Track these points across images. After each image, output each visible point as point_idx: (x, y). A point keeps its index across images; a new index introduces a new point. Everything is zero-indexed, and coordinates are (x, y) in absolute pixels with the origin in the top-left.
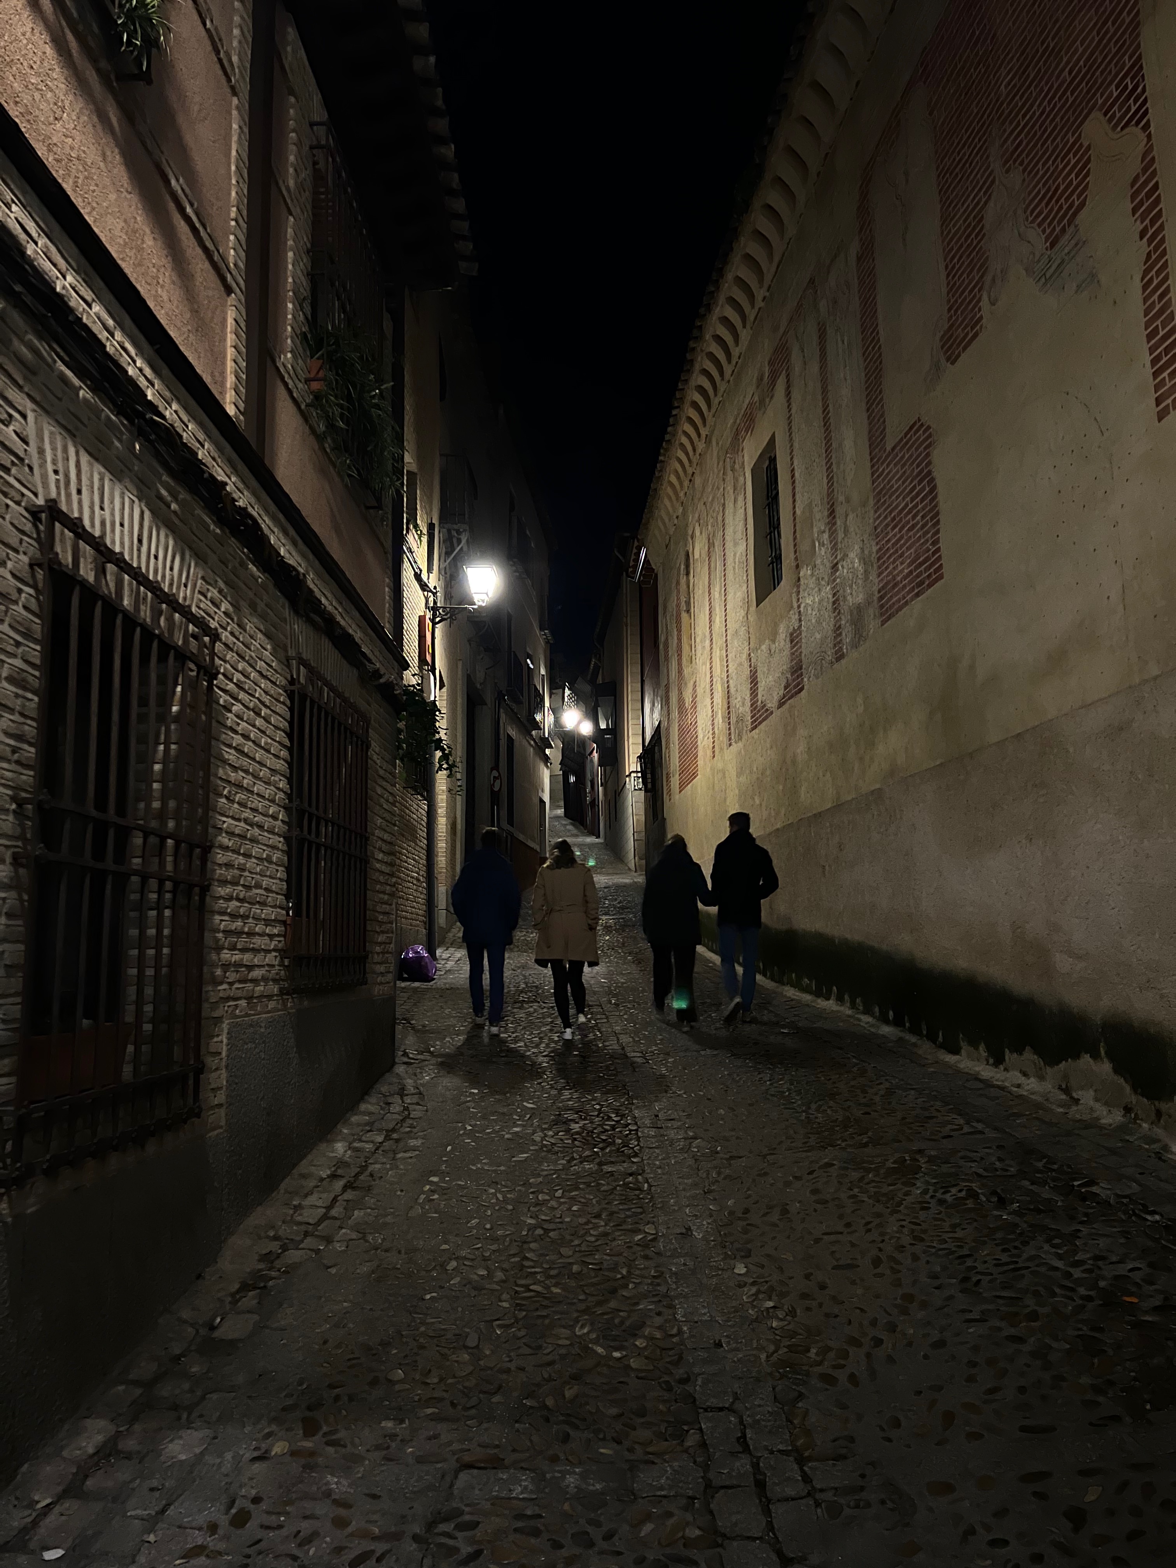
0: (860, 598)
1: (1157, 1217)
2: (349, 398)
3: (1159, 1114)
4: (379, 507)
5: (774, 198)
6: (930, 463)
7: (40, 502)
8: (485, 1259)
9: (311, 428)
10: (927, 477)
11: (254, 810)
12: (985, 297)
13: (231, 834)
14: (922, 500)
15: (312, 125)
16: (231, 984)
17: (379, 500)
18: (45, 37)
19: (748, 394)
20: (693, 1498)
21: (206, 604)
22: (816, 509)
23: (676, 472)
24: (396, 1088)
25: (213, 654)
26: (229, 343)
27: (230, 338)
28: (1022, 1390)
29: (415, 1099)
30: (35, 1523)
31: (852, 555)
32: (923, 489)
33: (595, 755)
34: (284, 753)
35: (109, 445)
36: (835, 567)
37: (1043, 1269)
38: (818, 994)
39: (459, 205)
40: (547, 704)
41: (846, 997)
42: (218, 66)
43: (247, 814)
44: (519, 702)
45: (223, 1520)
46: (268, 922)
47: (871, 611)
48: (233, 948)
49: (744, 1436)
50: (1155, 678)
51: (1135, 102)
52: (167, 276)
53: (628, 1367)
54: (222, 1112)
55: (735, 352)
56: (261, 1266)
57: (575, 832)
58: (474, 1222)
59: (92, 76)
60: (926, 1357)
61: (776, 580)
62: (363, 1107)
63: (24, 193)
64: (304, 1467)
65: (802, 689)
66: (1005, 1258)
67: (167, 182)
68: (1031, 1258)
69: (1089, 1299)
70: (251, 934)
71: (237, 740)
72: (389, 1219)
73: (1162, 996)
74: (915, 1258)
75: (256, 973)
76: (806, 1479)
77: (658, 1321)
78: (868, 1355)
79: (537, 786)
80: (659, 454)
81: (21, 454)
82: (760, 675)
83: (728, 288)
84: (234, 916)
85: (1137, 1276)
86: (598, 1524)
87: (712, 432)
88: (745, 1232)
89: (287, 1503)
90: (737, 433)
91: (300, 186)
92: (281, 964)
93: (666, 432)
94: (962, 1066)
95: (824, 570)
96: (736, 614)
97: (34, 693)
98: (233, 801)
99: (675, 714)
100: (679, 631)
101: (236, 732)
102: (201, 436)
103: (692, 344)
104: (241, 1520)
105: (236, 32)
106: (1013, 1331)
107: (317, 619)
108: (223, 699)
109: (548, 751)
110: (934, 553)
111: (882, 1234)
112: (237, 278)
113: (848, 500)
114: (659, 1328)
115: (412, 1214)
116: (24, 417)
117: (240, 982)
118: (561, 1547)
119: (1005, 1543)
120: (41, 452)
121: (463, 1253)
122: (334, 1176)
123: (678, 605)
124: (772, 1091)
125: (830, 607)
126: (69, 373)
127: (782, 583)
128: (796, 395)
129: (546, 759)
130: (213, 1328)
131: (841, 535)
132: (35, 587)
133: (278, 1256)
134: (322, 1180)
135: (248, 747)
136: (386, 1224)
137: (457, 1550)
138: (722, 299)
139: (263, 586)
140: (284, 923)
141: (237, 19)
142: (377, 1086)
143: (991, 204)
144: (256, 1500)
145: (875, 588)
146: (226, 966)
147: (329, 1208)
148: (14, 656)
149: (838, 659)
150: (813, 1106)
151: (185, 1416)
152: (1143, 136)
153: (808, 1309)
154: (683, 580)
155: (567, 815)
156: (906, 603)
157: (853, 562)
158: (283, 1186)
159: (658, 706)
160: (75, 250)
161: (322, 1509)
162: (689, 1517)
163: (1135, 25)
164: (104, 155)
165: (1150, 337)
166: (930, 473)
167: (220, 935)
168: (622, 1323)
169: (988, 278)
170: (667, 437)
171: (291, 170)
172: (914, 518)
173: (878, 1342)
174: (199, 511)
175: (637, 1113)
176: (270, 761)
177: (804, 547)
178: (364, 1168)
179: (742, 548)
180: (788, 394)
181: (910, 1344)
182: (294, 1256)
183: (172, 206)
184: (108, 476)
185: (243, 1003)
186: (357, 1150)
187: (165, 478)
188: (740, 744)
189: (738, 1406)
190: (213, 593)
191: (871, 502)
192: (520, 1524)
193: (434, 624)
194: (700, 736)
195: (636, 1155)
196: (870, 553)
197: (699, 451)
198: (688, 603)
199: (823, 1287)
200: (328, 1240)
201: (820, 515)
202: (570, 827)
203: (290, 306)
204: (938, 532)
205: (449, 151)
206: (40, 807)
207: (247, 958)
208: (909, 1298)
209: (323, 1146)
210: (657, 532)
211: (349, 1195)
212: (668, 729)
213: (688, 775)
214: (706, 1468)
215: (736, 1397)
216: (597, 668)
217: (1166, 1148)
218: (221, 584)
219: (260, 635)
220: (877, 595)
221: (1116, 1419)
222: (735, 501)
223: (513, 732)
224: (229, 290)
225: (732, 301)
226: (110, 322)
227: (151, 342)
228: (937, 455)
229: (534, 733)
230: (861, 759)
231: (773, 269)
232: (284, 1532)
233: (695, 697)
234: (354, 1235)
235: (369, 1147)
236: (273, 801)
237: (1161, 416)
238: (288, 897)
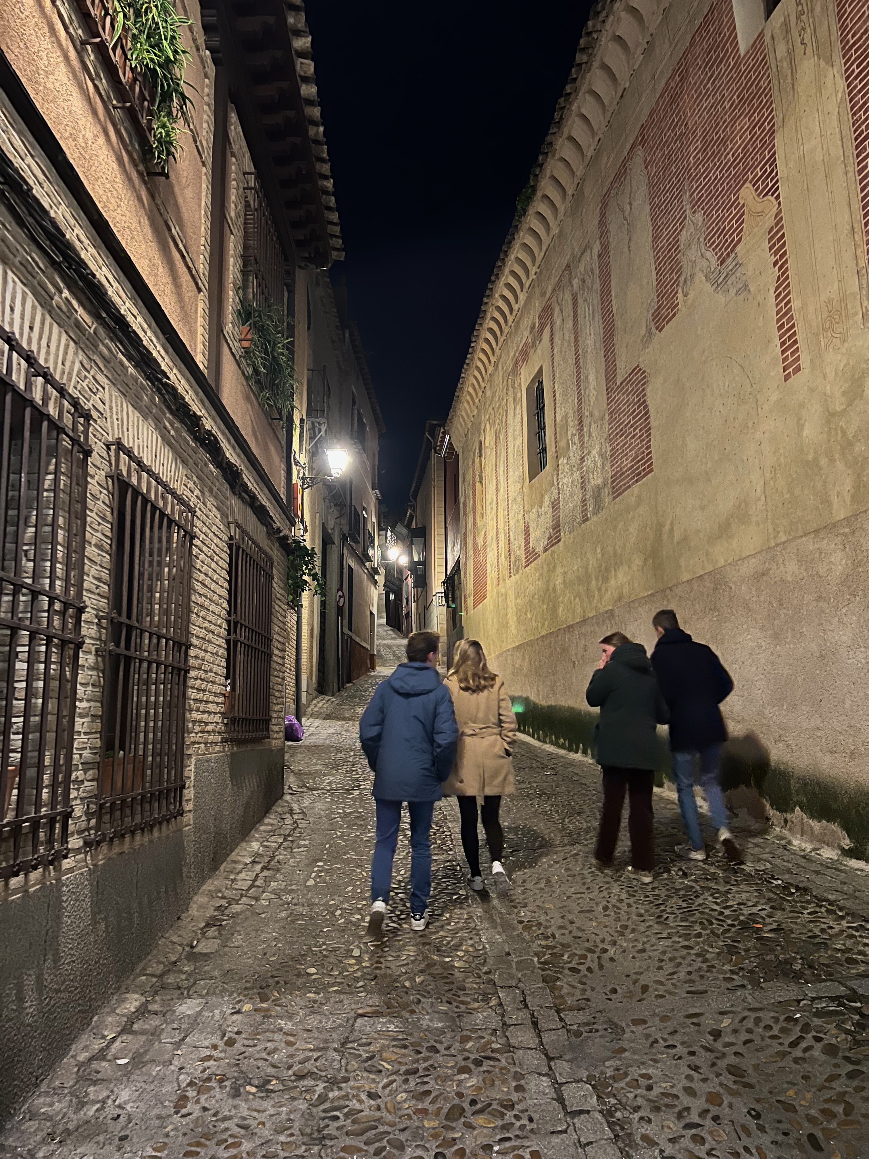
0: (599, 481)
1: (780, 882)
2: (266, 352)
3: (786, 821)
4: (281, 419)
5: (543, 208)
6: (645, 395)
7: (110, 439)
8: (359, 909)
9: (243, 373)
10: (643, 403)
11: (210, 622)
12: (680, 291)
13: (198, 637)
14: (640, 419)
15: (244, 174)
16: (196, 733)
17: (280, 414)
18: (114, 159)
19: (524, 336)
20: (496, 1030)
21: (187, 492)
22: (570, 420)
23: (473, 385)
24: (286, 809)
25: (193, 525)
26: (199, 324)
27: (200, 321)
28: (689, 973)
29: (301, 816)
30: (108, 1047)
31: (594, 452)
32: (641, 412)
33: (410, 581)
34: (226, 585)
35: (141, 399)
36: (582, 459)
37: (707, 910)
38: (570, 750)
39: (334, 217)
40: (376, 543)
41: (589, 751)
42: (195, 150)
43: (206, 624)
44: (357, 542)
45: (221, 1043)
46: (216, 695)
47: (606, 490)
48: (197, 711)
49: (525, 1000)
50: (784, 543)
51: (771, 181)
52: (169, 288)
53: (453, 966)
54: (191, 815)
55: (516, 307)
56: (216, 913)
57: (394, 636)
58: (350, 888)
59: (134, 176)
60: (633, 957)
61: (543, 464)
62: (266, 821)
63: (107, 258)
64: (264, 1017)
65: (560, 540)
66: (684, 905)
67: (170, 230)
68: (699, 905)
69: (733, 926)
70: (207, 702)
71: (202, 577)
72: (294, 887)
73: (788, 746)
74: (629, 905)
75: (210, 728)
76: (561, 1019)
77: (470, 942)
78: (599, 958)
79: (367, 603)
80: (461, 372)
81: (102, 411)
82: (531, 529)
83: (511, 264)
84: (198, 690)
85: (763, 913)
86: (441, 1043)
87: (499, 360)
88: (523, 893)
89: (256, 1034)
90: (516, 363)
91: (238, 215)
92: (223, 723)
93: (466, 358)
94: (664, 795)
95: (575, 460)
96: (514, 488)
97: (107, 553)
98: (199, 616)
99: (471, 553)
100: (474, 495)
101: (201, 571)
102: (187, 387)
103: (485, 300)
104: (231, 1043)
105: (205, 125)
106: (686, 943)
107: (246, 497)
108: (195, 551)
109: (376, 577)
110: (648, 454)
111: (609, 893)
112: (204, 282)
113: (591, 415)
114: (472, 946)
115: (308, 884)
116: (104, 388)
117: (201, 732)
118: (420, 1053)
119: (674, 1046)
120: (111, 408)
121: (345, 906)
122: (254, 862)
123: (474, 478)
124: (540, 811)
125: (579, 486)
126: (124, 359)
127: (547, 467)
128: (557, 340)
129: (375, 583)
130: (192, 947)
131: (586, 438)
132: (107, 490)
133: (226, 908)
134: (246, 864)
135: (208, 581)
136: (292, 890)
137: (361, 1055)
138: (507, 271)
139: (216, 478)
140: (224, 695)
141: (205, 117)
142: (274, 808)
143: (684, 232)
144: (238, 1033)
145: (609, 475)
146: (194, 722)
147: (254, 881)
148: (97, 531)
149: (584, 521)
150: (567, 820)
151: (186, 992)
152: (775, 203)
153: (563, 934)
154: (477, 460)
155: (388, 623)
156: (629, 486)
157: (594, 457)
158: (222, 868)
159: (458, 547)
160: (129, 286)
161: (277, 1037)
162: (494, 1039)
163: (772, 132)
164: (140, 222)
165: (780, 328)
166: (645, 401)
167: (191, 702)
168: (448, 943)
169: (682, 279)
170: (467, 361)
171: (233, 206)
172: (634, 430)
173: (605, 951)
174: (184, 434)
175: (450, 825)
176: (219, 590)
177: (562, 444)
178: (273, 858)
179: (519, 441)
180: (552, 340)
181: (624, 951)
182: (236, 908)
183: (172, 244)
184: (141, 418)
185: (202, 746)
186: (265, 846)
187: (168, 415)
188: (517, 577)
189: (521, 985)
190: (191, 485)
191: (607, 417)
192: (395, 1043)
193: (303, 489)
194: (489, 570)
195: (451, 850)
196: (606, 452)
197: (489, 372)
198: (481, 477)
199: (572, 923)
200: (257, 899)
201: (572, 422)
202: (390, 632)
203: (231, 293)
204: (650, 441)
205: (329, 184)
206: (112, 621)
207: (205, 716)
208: (625, 927)
209: (244, 844)
210: (459, 426)
211: (266, 873)
212: (465, 563)
213: (480, 596)
214: (503, 1016)
215: (520, 980)
216: (412, 516)
217: (790, 843)
218: (195, 478)
219: (214, 509)
220: (610, 480)
221: (743, 986)
222: (515, 409)
223: (352, 563)
224: (199, 290)
225: (513, 273)
226: (145, 326)
227: (164, 333)
228: (648, 391)
229: (367, 564)
230: (599, 589)
231: (542, 254)
232: (258, 1048)
233: (485, 542)
234: (273, 896)
235: (275, 845)
236: (219, 616)
237: (787, 378)
238: (227, 678)
